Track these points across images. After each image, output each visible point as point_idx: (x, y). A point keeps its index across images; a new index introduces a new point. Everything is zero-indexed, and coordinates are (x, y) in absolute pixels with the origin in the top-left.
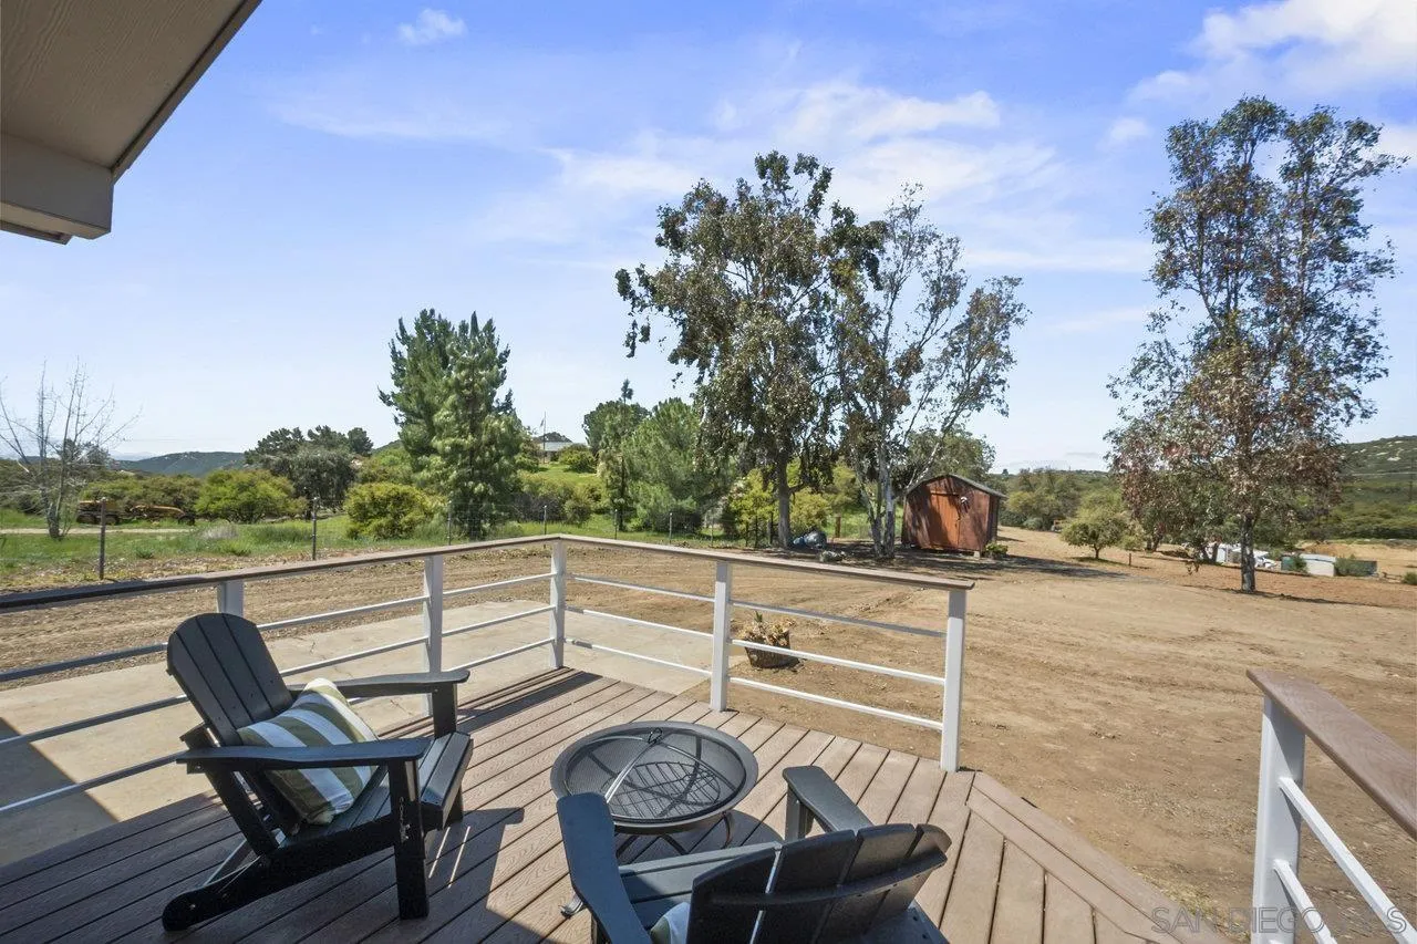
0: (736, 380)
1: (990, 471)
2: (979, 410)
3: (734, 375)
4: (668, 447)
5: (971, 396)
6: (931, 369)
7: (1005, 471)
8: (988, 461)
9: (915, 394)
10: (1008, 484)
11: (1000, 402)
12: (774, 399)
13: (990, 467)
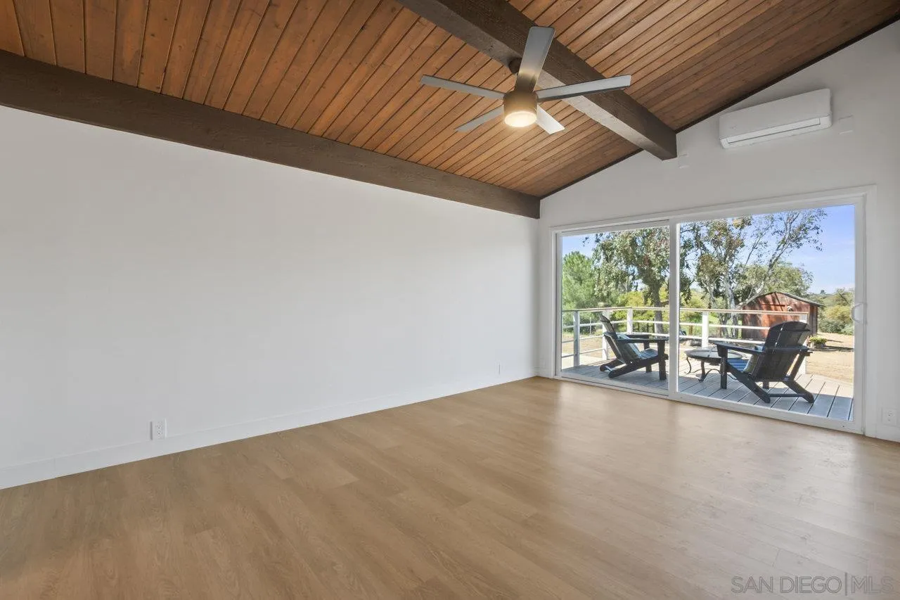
0: (628, 239)
1: (808, 292)
2: (798, 247)
3: (627, 237)
4: (573, 281)
5: (794, 239)
6: (761, 223)
7: (823, 291)
8: (807, 284)
9: (749, 242)
10: (826, 302)
11: (815, 241)
12: (654, 250)
13: (808, 288)
